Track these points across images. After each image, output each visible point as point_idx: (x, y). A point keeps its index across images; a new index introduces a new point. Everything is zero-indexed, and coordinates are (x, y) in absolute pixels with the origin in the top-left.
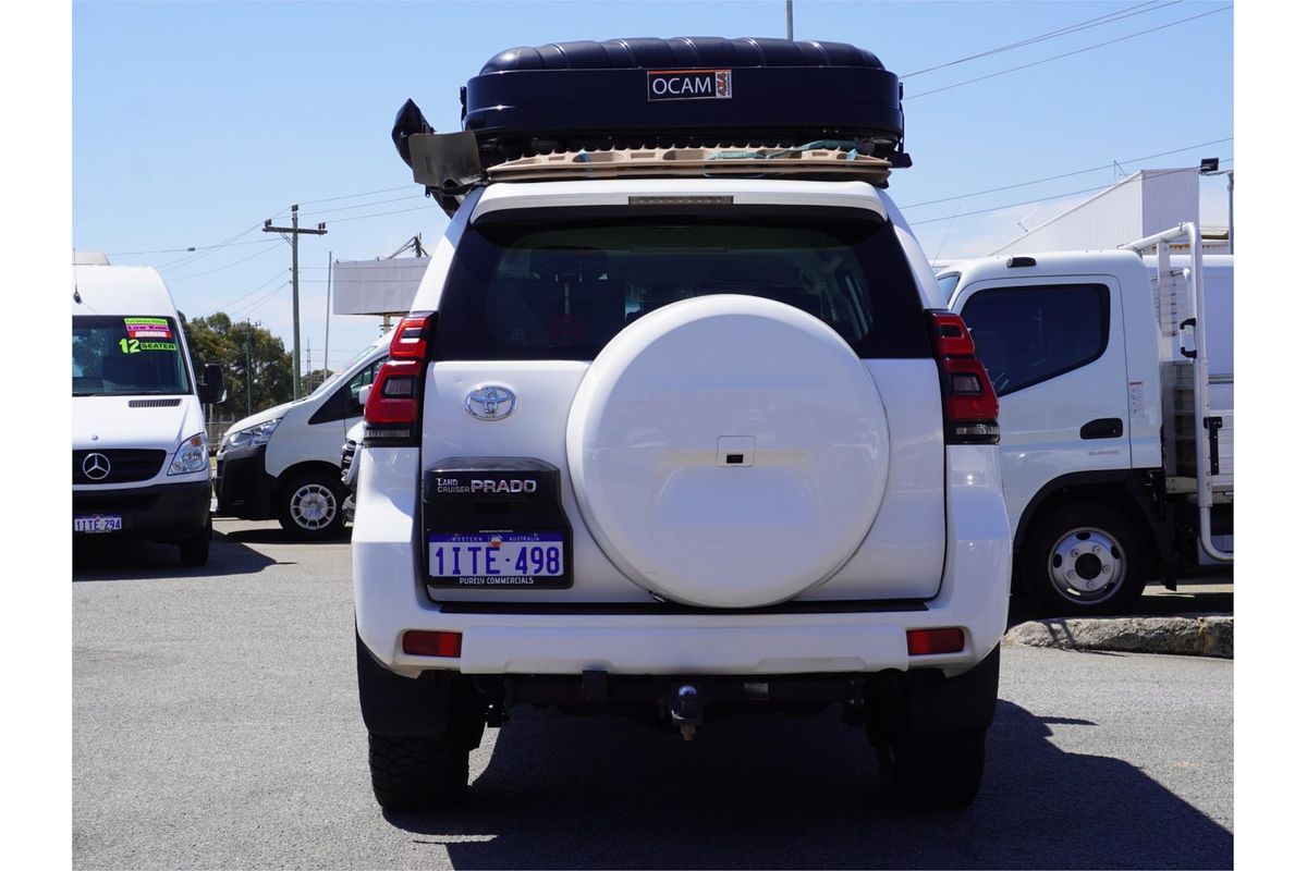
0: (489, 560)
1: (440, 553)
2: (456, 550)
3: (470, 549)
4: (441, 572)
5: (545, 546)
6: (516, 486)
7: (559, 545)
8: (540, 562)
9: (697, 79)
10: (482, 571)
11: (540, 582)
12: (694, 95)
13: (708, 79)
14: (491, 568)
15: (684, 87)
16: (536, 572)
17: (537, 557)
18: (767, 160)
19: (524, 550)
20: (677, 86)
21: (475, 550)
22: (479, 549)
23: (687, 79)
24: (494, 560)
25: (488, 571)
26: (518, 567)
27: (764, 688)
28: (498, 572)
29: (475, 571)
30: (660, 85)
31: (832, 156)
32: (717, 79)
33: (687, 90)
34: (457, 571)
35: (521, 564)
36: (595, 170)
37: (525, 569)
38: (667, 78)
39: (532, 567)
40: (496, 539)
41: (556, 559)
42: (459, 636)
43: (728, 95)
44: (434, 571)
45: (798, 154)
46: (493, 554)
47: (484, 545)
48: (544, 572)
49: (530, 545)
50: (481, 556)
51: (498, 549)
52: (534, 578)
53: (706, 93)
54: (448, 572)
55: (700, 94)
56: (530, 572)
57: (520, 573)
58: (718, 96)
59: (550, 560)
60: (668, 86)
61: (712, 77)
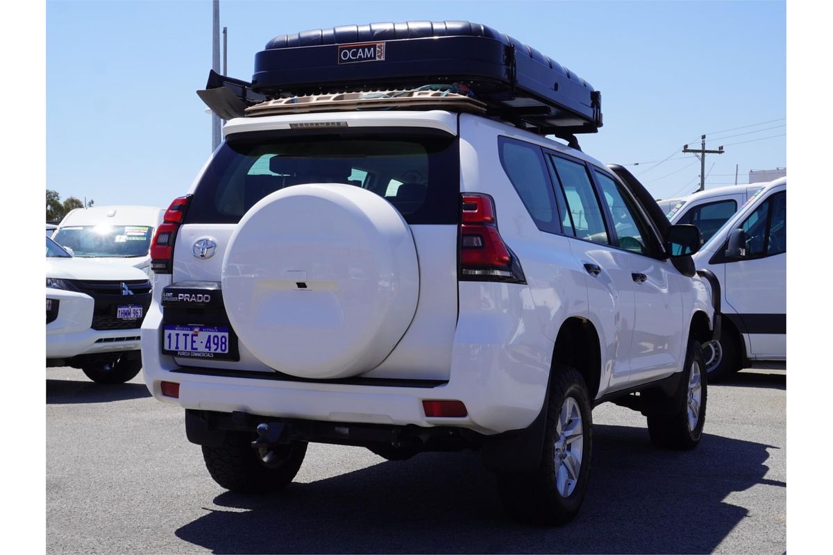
0: (193, 342)
1: (170, 336)
2: (177, 335)
3: (184, 335)
4: (170, 348)
5: (220, 334)
6: (200, 298)
7: (226, 334)
8: (217, 344)
9: (366, 49)
10: (189, 349)
11: (217, 357)
12: (364, 59)
13: (372, 49)
14: (194, 347)
15: (359, 55)
16: (216, 350)
17: (216, 342)
18: (392, 98)
19: (210, 336)
20: (354, 54)
21: (186, 335)
22: (188, 335)
23: (360, 50)
24: (195, 342)
25: (192, 348)
26: (206, 347)
27: (346, 431)
28: (196, 349)
29: (186, 348)
30: (345, 55)
31: (429, 94)
32: (377, 49)
33: (360, 56)
34: (177, 348)
35: (208, 345)
36: (299, 108)
37: (210, 348)
38: (349, 49)
39: (213, 347)
40: (197, 330)
41: (225, 343)
42: (178, 385)
43: (383, 59)
44: (166, 348)
45: (411, 94)
46: (195, 338)
47: (190, 333)
48: (219, 351)
49: (213, 334)
50: (189, 338)
51: (197, 335)
52: (214, 354)
53: (371, 58)
54: (173, 348)
55: (367, 58)
56: (212, 350)
57: (207, 350)
58: (378, 59)
59: (222, 343)
60: (349, 54)
61: (374, 47)
